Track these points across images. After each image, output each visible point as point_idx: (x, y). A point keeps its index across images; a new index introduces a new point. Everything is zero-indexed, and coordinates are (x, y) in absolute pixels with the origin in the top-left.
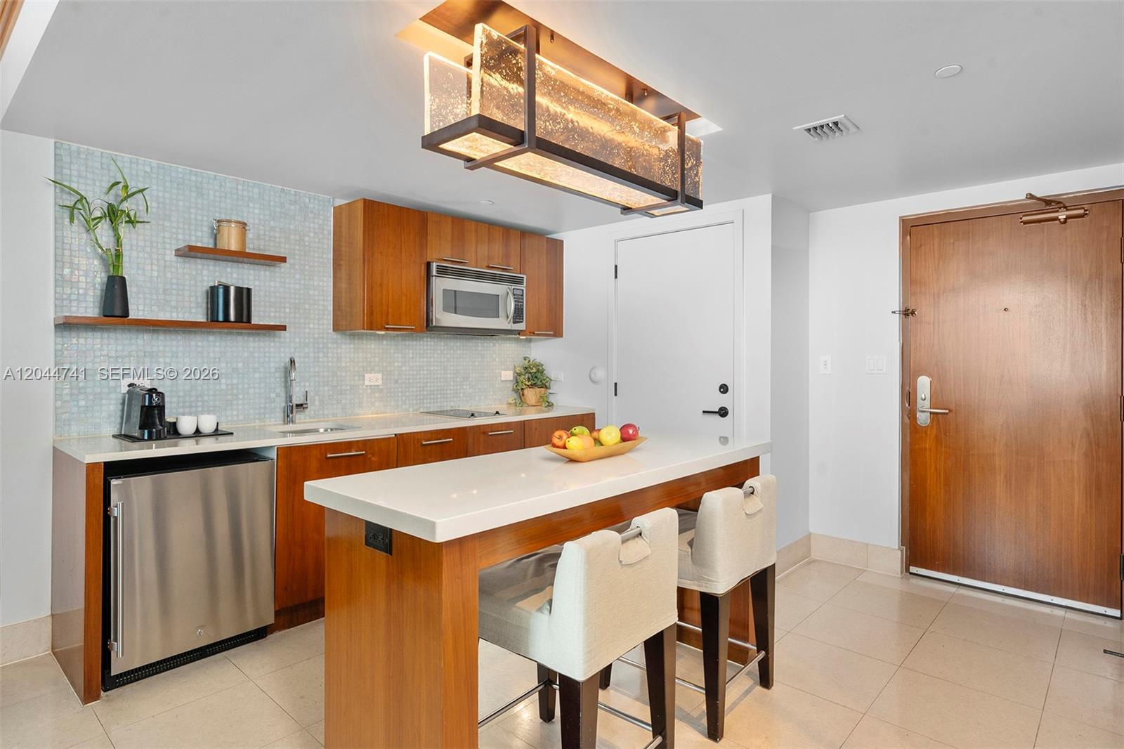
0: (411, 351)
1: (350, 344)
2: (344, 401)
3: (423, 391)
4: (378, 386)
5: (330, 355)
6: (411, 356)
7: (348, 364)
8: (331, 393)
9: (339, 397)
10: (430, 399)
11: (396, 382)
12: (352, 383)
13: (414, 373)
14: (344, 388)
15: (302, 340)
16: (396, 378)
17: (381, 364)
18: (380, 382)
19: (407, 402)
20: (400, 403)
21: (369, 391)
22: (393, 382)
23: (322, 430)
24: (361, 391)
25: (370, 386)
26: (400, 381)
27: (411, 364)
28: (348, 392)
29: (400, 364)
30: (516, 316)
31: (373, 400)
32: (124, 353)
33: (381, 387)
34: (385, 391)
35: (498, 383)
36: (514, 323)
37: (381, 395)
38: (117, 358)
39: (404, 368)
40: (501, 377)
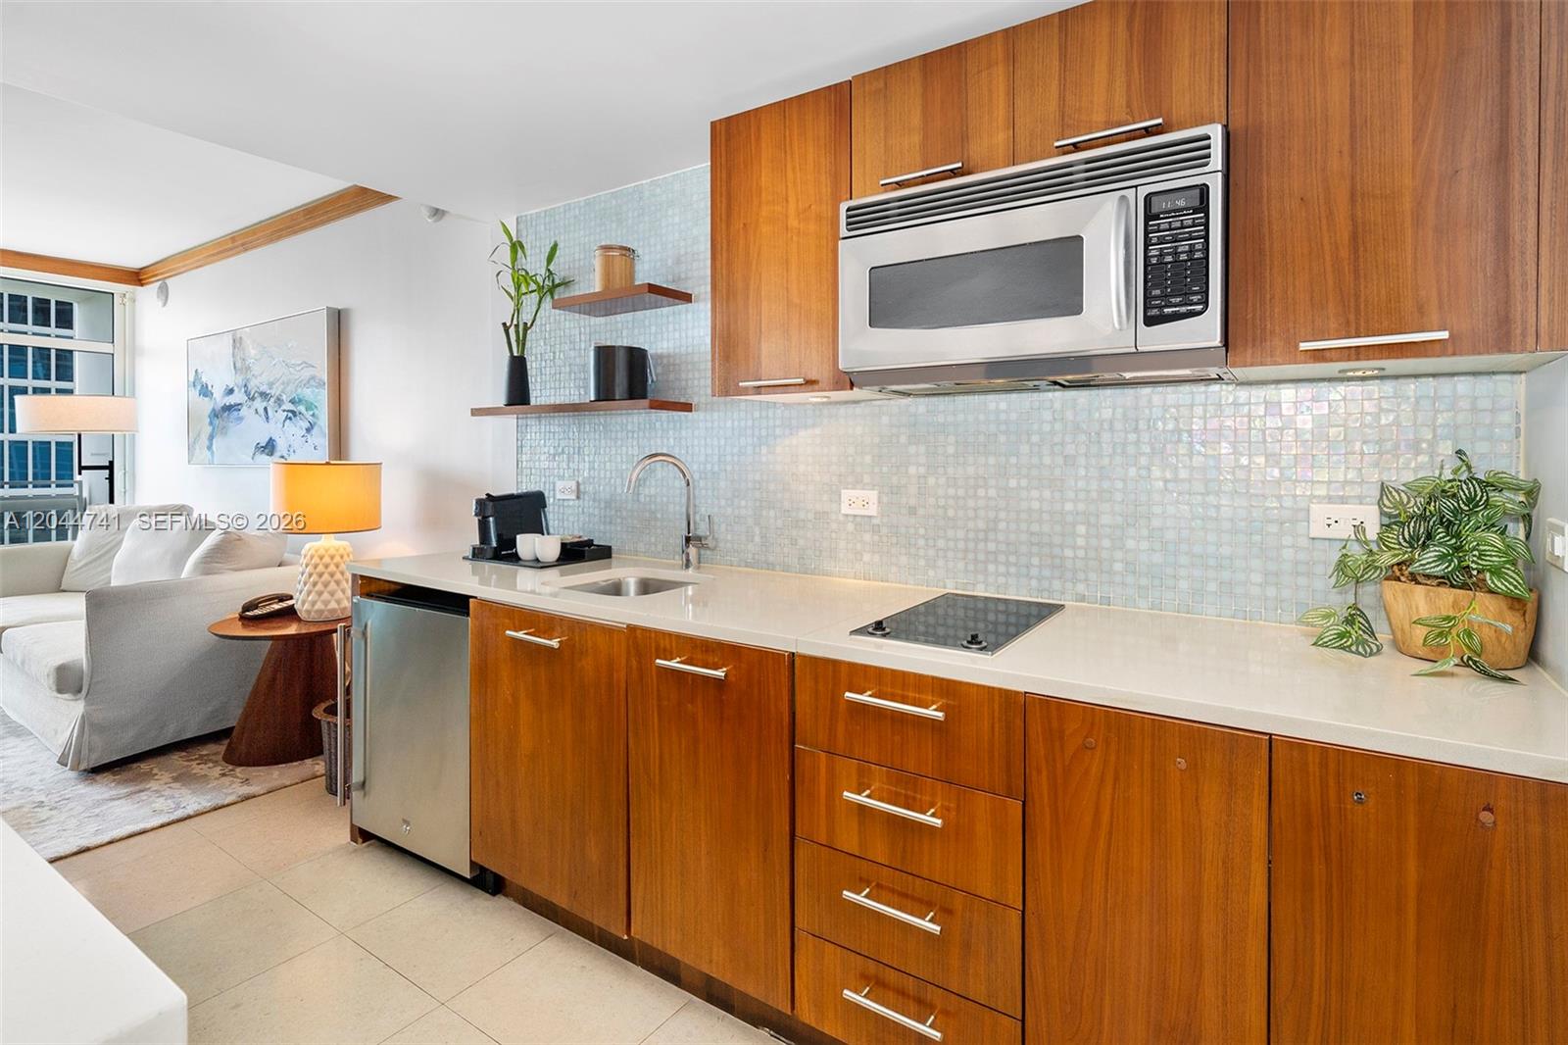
2: (801, 542)
3: (986, 540)
4: (869, 517)
6: (951, 450)
7: (809, 468)
8: (779, 523)
9: (794, 533)
10: (1007, 564)
11: (912, 511)
12: (818, 507)
13: (961, 492)
14: (802, 515)
15: (736, 423)
16: (913, 502)
17: (877, 470)
18: (872, 510)
19: (941, 563)
20: (922, 562)
21: (850, 527)
22: (904, 511)
24: (834, 526)
25: (855, 516)
26: (921, 511)
27: (951, 470)
28: (810, 524)
29: (922, 470)
30: (1164, 296)
31: (859, 546)
32: (560, 450)
33: (875, 521)
34: (884, 530)
35: (1293, 546)
36: (1150, 321)
37: (876, 538)
38: (554, 455)
39: (931, 481)
40: (1306, 524)
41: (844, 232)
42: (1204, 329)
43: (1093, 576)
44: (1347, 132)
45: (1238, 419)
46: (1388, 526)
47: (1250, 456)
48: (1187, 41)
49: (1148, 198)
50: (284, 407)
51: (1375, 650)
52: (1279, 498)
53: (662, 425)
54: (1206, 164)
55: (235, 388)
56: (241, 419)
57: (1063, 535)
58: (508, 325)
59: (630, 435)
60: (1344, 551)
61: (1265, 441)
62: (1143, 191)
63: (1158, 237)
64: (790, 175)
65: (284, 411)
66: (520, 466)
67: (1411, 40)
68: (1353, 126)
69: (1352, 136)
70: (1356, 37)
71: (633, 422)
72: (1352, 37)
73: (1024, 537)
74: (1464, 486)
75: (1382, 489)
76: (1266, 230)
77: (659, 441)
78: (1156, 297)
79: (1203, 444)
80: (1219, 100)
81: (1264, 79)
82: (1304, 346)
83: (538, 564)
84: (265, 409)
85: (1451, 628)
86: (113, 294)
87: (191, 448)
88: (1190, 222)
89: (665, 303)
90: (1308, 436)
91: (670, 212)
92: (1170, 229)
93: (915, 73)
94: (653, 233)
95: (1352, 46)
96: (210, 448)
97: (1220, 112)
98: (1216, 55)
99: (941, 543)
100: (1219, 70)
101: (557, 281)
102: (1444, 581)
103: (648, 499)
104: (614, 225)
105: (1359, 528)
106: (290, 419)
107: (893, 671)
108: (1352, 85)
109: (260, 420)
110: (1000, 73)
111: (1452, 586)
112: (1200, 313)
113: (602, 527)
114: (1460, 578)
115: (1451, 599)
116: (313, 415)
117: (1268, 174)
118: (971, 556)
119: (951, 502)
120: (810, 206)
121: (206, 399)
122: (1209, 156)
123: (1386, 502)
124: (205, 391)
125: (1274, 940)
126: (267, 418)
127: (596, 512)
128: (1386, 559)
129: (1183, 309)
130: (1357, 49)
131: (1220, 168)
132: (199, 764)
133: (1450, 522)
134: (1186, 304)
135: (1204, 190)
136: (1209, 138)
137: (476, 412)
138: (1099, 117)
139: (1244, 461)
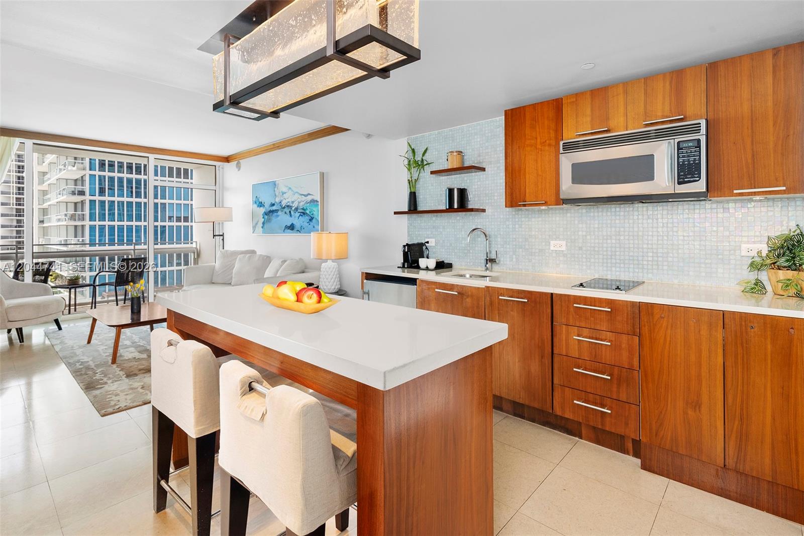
0: (597, 222)
1: (538, 217)
2: (534, 261)
3: (611, 259)
4: (562, 251)
5: (523, 226)
6: (596, 226)
7: (537, 233)
8: (524, 253)
9: (530, 257)
10: (620, 267)
11: (580, 248)
12: (540, 247)
13: (601, 241)
14: (534, 251)
16: (580, 245)
17: (565, 233)
18: (564, 248)
19: (592, 267)
20: (585, 268)
21: (554, 255)
22: (577, 248)
23: (468, 276)
24: (547, 254)
25: (556, 251)
26: (584, 249)
27: (596, 233)
28: (537, 254)
29: (584, 233)
30: (685, 175)
31: (558, 262)
32: (427, 227)
33: (565, 252)
34: (569, 256)
35: (735, 259)
36: (679, 183)
37: (565, 259)
39: (588, 237)
40: (739, 251)
41: (561, 151)
42: (700, 186)
43: (655, 271)
44: (750, 122)
45: (712, 214)
46: (770, 251)
47: (717, 227)
48: (692, 90)
49: (679, 143)
50: (299, 211)
51: (764, 292)
52: (729, 242)
54: (700, 132)
55: (276, 204)
56: (278, 216)
57: (643, 256)
60: (753, 260)
61: (723, 222)
62: (677, 141)
63: (683, 156)
64: (538, 130)
65: (299, 212)
66: (409, 233)
67: (772, 93)
68: (752, 120)
69: (752, 123)
70: (753, 91)
72: (751, 92)
73: (627, 257)
74: (796, 237)
75: (769, 238)
76: (721, 153)
78: (682, 175)
79: (699, 223)
80: (704, 110)
81: (720, 103)
82: (735, 192)
83: (428, 269)
84: (290, 212)
85: (791, 283)
86: (215, 166)
87: (254, 227)
88: (694, 151)
89: (473, 171)
90: (740, 220)
91: (476, 137)
92: (687, 153)
93: (588, 96)
94: (468, 145)
95: (751, 94)
96: (263, 227)
97: (705, 115)
98: (703, 95)
99: (592, 260)
100: (704, 100)
102: (789, 268)
104: (451, 142)
105: (759, 252)
106: (302, 216)
107: (591, 297)
108: (752, 106)
109: (288, 217)
110: (621, 98)
111: (792, 270)
112: (698, 181)
113: (446, 256)
114: (794, 267)
115: (791, 274)
116: (312, 214)
117: (722, 135)
118: (605, 265)
119: (597, 245)
120: (546, 141)
121: (262, 208)
122: (700, 130)
123: (770, 243)
124: (261, 205)
125: (725, 373)
126: (291, 216)
127: (444, 250)
128: (769, 262)
129: (692, 179)
130: (753, 95)
131: (704, 133)
133: (792, 249)
134: (693, 178)
135: (699, 141)
136: (700, 124)
137: (395, 213)
138: (660, 114)
139: (715, 229)
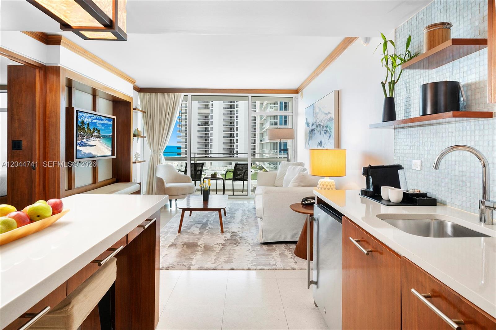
32: (413, 144)
38: (410, 146)
53: (471, 128)
55: (314, 124)
56: (315, 134)
58: (384, 83)
59: (450, 134)
65: (324, 130)
66: (395, 152)
71: (452, 127)
77: (469, 138)
83: (389, 203)
84: (320, 130)
86: (292, 97)
87: (305, 144)
96: (309, 144)
101: (412, 55)
103: (461, 173)
106: (325, 133)
113: (434, 187)
116: (331, 131)
121: (308, 128)
124: (308, 125)
126: (320, 133)
127: (431, 178)
132: (288, 251)
137: (371, 126)
